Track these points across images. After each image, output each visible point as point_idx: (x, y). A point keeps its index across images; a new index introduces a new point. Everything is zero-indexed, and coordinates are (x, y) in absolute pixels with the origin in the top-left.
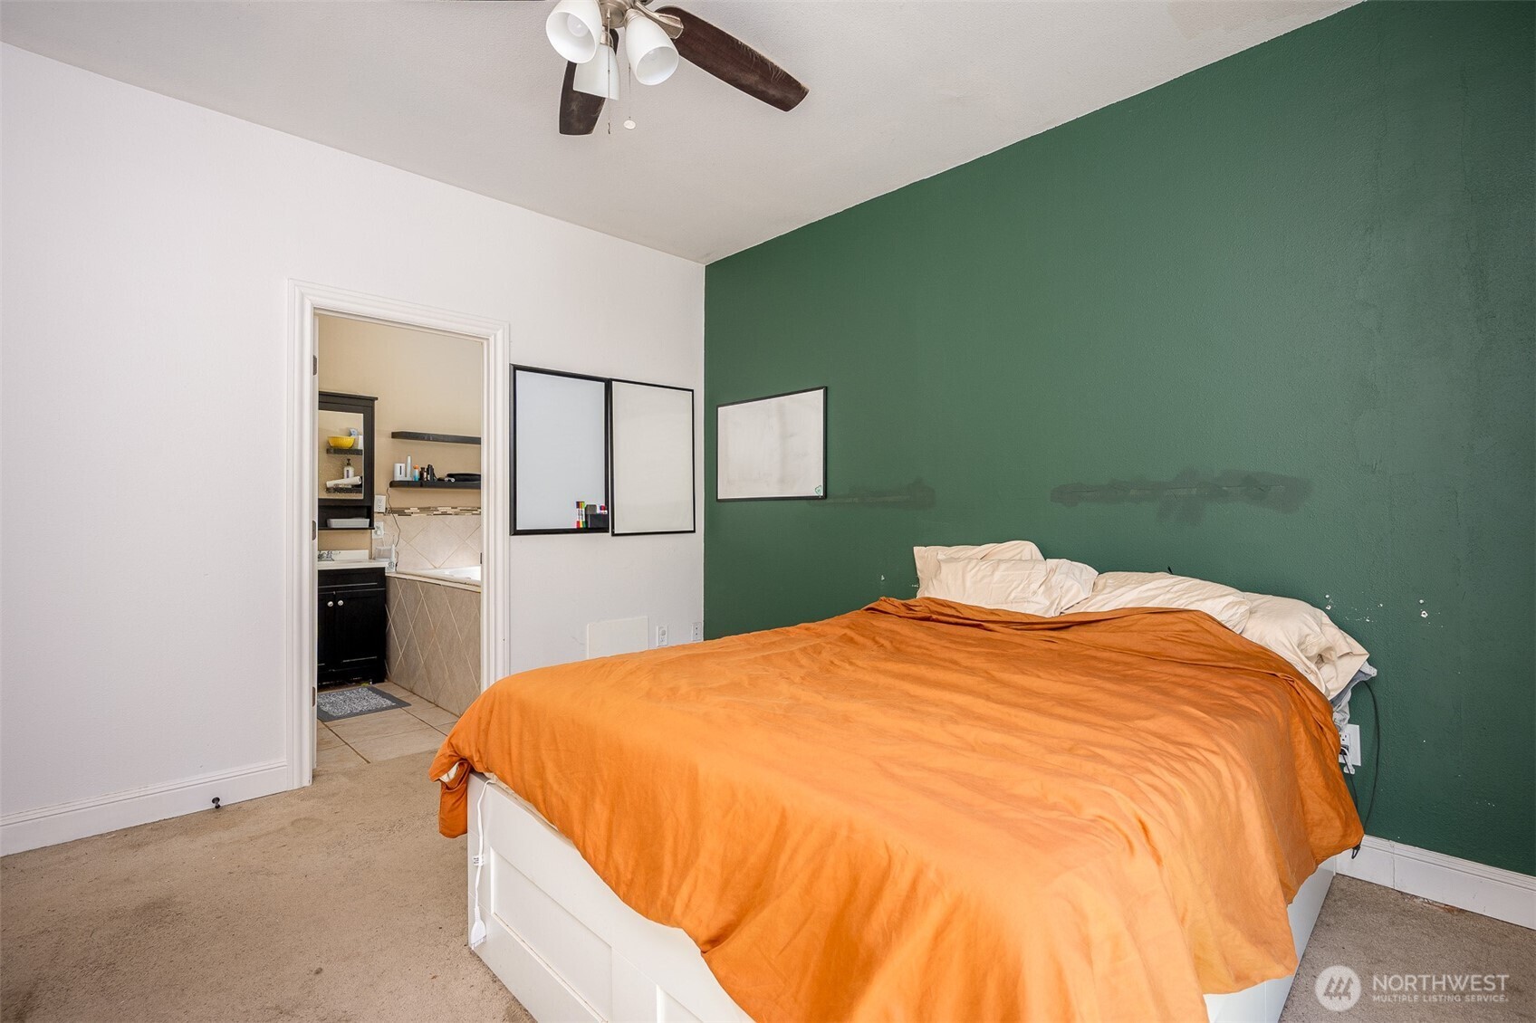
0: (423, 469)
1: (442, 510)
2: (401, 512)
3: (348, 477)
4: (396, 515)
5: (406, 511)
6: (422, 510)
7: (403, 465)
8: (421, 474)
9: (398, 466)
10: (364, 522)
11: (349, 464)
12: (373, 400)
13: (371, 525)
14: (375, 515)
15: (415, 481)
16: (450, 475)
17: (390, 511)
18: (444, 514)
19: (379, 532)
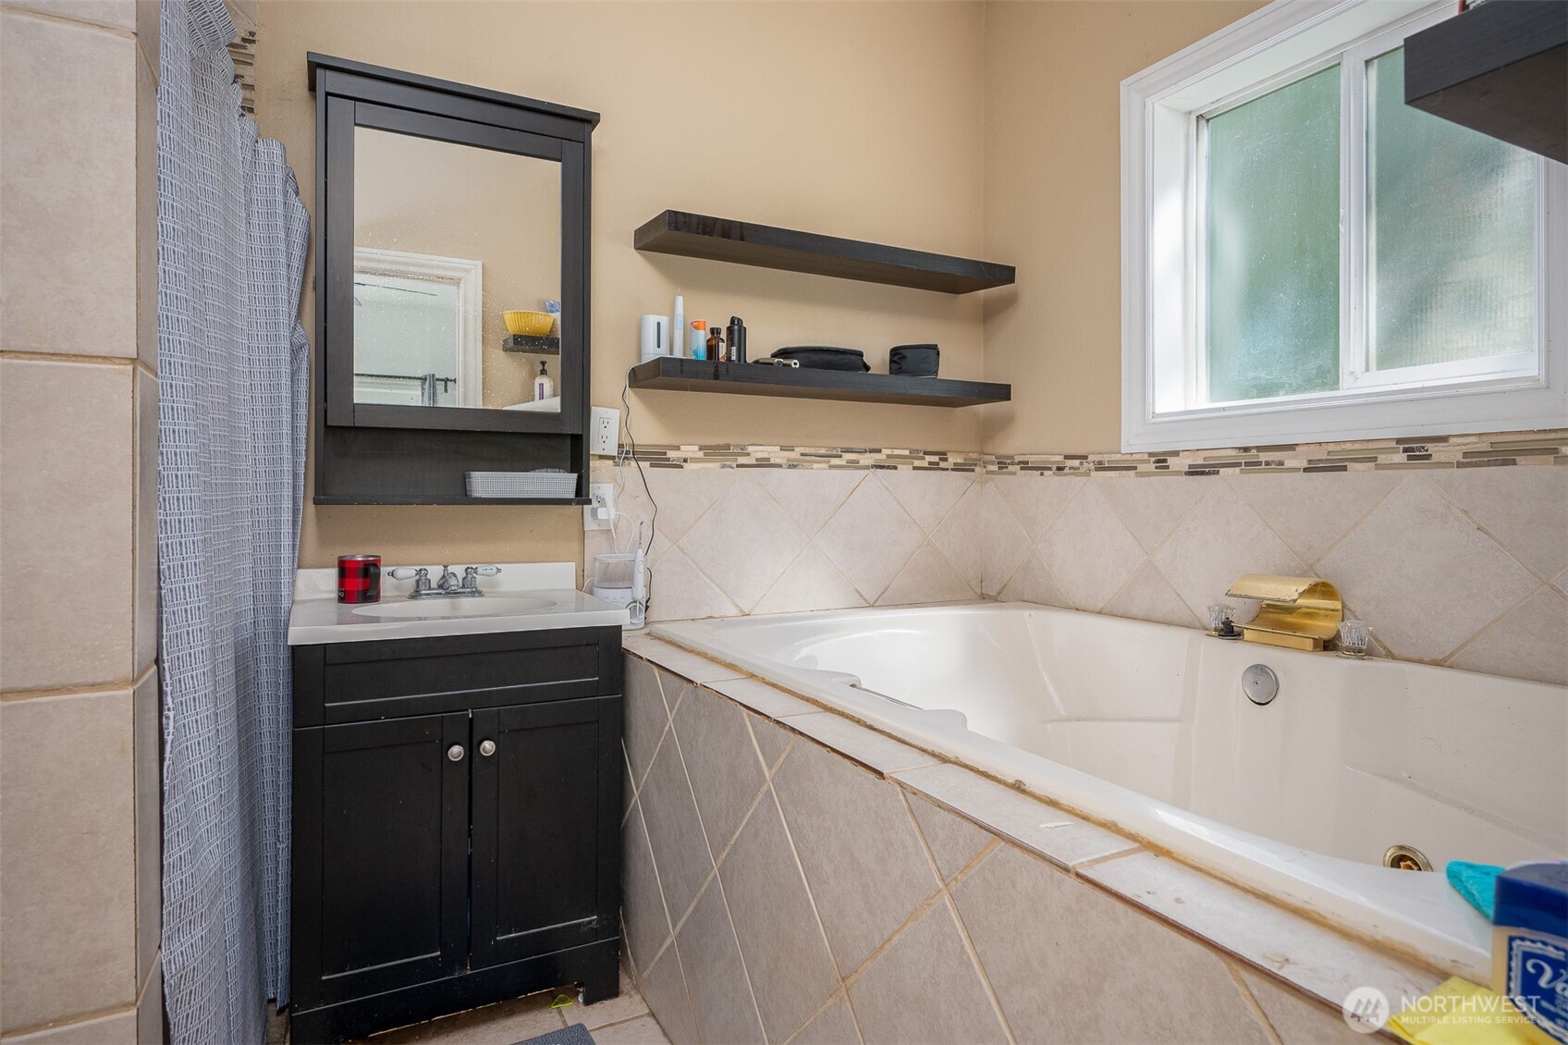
0: (716, 332)
1: (758, 452)
2: (658, 458)
3: (542, 397)
4: (645, 465)
5: (671, 454)
6: (711, 451)
7: (664, 320)
8: (711, 350)
9: (651, 321)
10: (560, 482)
11: (543, 372)
12: (588, 120)
13: (582, 495)
14: (594, 464)
15: (696, 362)
16: (785, 353)
17: (629, 453)
18: (763, 464)
19: (602, 513)
